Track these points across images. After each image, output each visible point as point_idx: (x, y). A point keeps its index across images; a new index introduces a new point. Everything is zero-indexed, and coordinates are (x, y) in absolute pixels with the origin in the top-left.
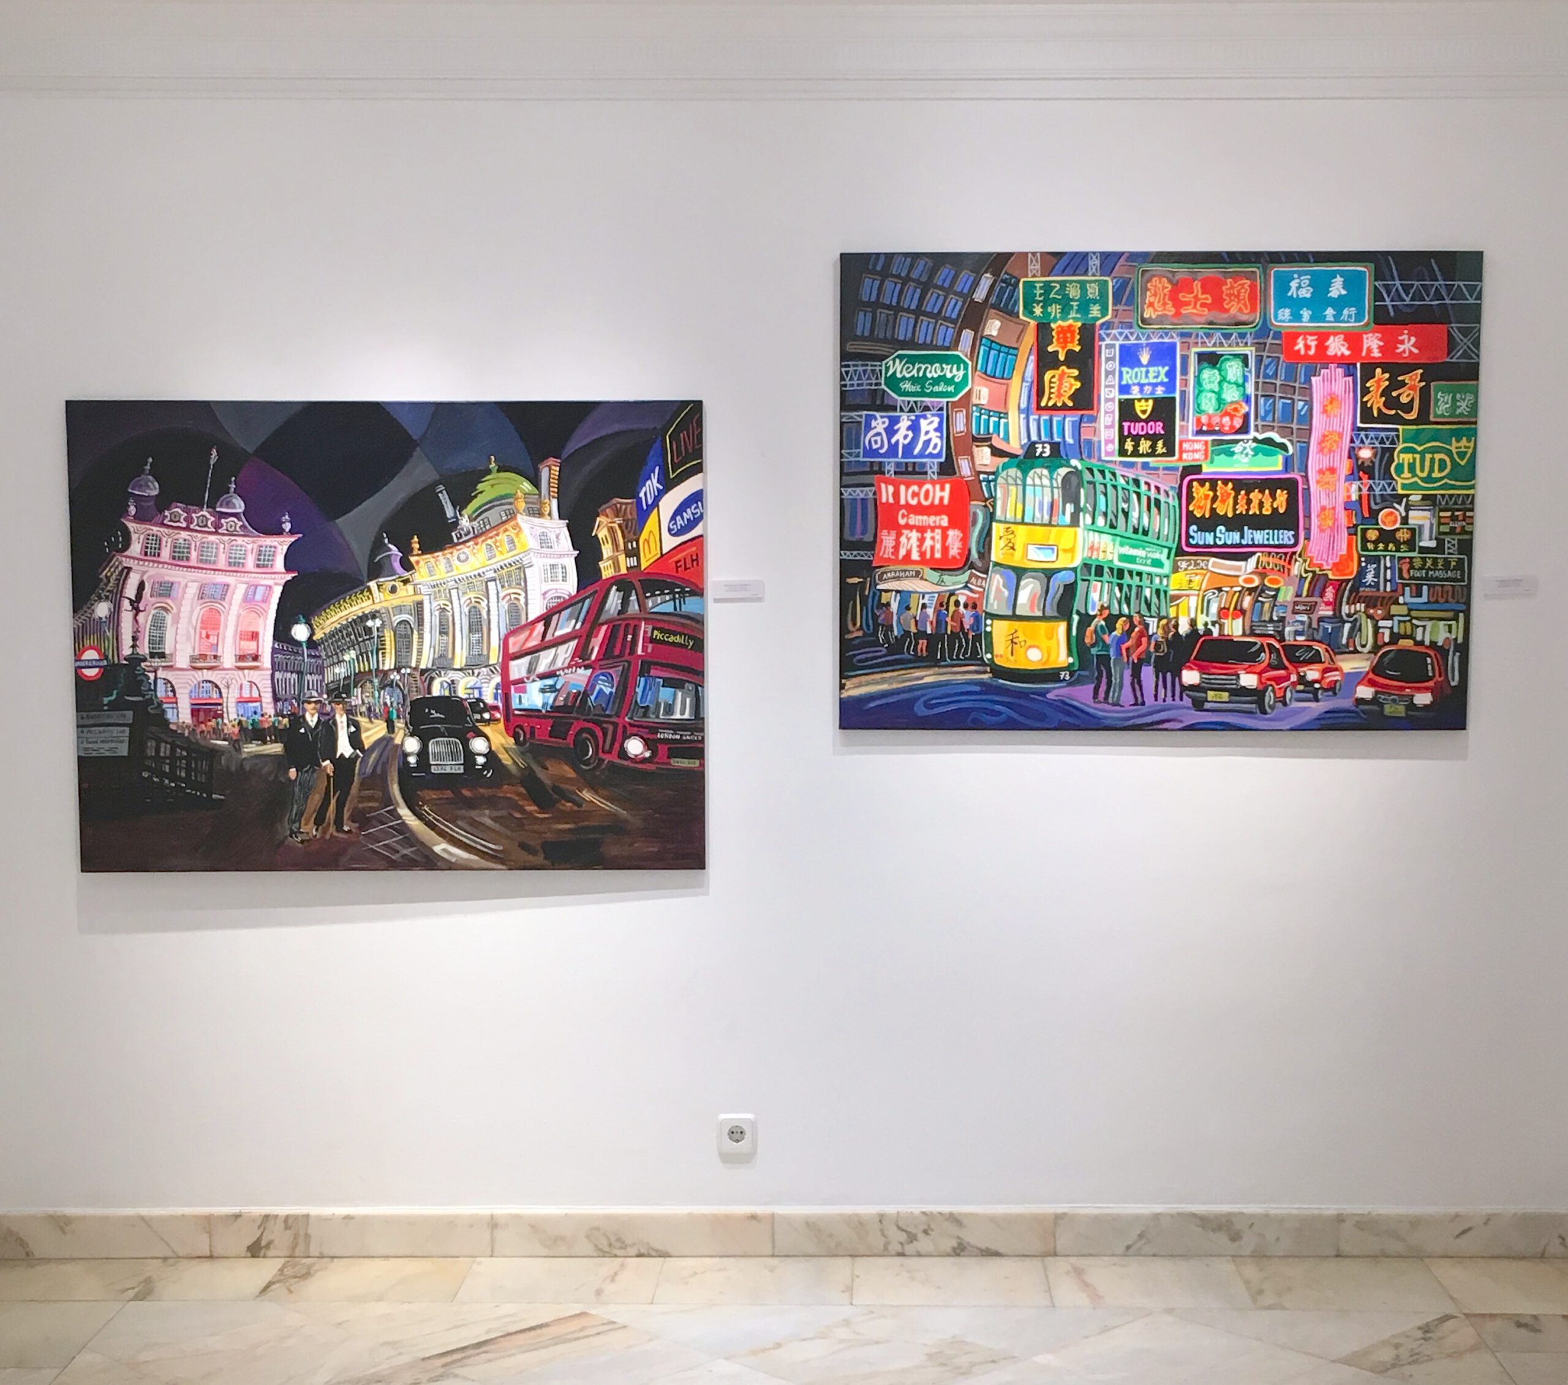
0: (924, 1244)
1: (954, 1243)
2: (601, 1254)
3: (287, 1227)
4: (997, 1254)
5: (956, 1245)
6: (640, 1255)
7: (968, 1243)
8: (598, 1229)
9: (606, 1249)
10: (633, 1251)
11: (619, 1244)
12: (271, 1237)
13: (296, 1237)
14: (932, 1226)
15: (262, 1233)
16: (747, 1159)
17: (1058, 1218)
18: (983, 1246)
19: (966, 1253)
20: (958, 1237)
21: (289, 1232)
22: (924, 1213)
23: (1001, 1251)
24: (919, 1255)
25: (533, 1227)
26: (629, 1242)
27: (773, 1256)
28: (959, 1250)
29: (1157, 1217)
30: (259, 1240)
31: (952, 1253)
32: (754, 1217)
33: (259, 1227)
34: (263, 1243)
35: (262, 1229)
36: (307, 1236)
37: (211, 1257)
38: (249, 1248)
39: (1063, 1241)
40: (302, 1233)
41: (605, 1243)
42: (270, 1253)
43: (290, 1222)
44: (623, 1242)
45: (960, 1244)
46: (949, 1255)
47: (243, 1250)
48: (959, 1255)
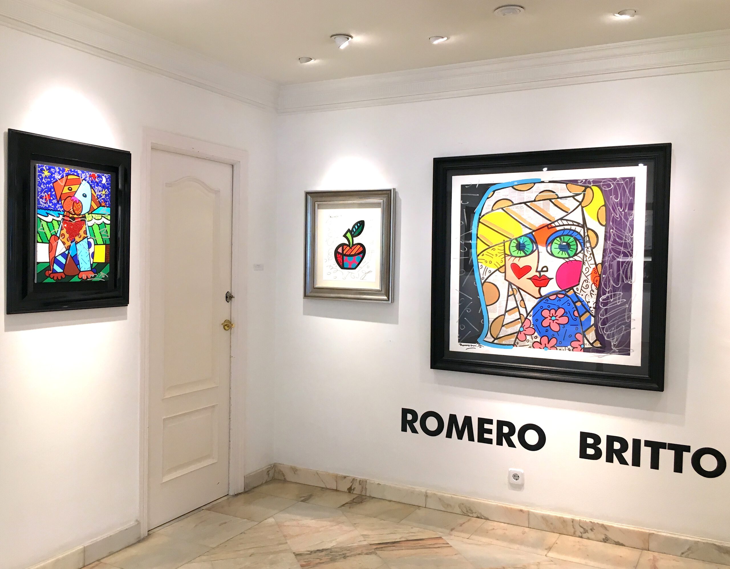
0: (590, 534)
1: (603, 537)
2: (464, 514)
3: (360, 484)
4: (622, 545)
5: (604, 538)
6: (478, 517)
7: (610, 538)
8: (463, 504)
9: (466, 512)
10: (475, 515)
11: (470, 511)
12: (355, 487)
13: (362, 488)
14: (594, 528)
15: (352, 485)
16: (520, 487)
17: (650, 534)
18: (616, 540)
19: (609, 541)
20: (606, 535)
21: (360, 486)
22: (591, 522)
23: (624, 543)
24: (588, 538)
25: (440, 499)
26: (474, 511)
27: (528, 527)
28: (606, 540)
29: (697, 543)
30: (351, 488)
31: (602, 540)
32: (521, 511)
33: (351, 482)
34: (352, 489)
35: (352, 484)
36: (366, 489)
37: (336, 490)
38: (348, 489)
39: (653, 545)
40: (364, 487)
41: (465, 509)
42: (355, 492)
43: (361, 482)
44: (472, 511)
45: (606, 538)
46: (601, 541)
47: (346, 490)
48: (605, 542)
